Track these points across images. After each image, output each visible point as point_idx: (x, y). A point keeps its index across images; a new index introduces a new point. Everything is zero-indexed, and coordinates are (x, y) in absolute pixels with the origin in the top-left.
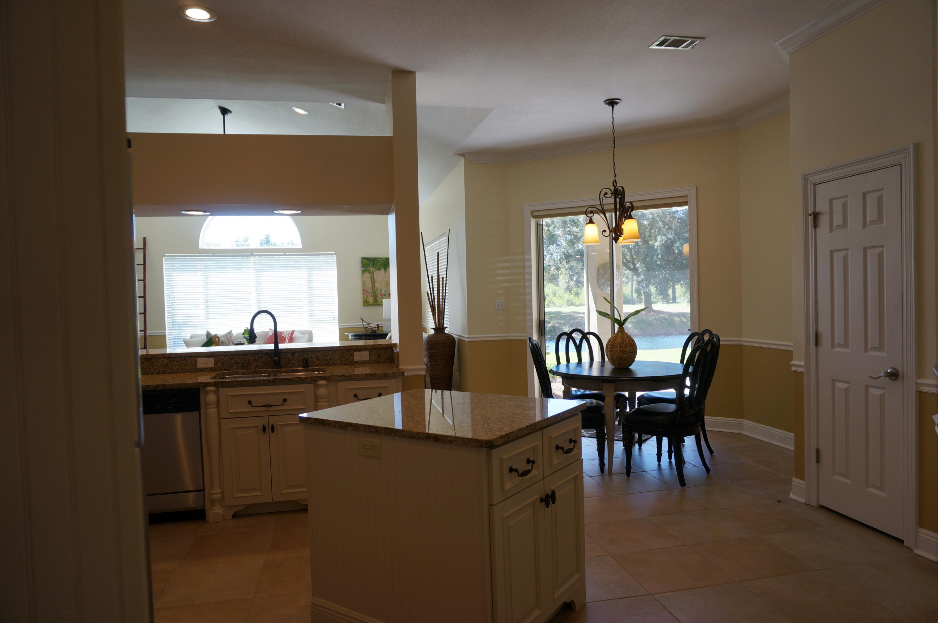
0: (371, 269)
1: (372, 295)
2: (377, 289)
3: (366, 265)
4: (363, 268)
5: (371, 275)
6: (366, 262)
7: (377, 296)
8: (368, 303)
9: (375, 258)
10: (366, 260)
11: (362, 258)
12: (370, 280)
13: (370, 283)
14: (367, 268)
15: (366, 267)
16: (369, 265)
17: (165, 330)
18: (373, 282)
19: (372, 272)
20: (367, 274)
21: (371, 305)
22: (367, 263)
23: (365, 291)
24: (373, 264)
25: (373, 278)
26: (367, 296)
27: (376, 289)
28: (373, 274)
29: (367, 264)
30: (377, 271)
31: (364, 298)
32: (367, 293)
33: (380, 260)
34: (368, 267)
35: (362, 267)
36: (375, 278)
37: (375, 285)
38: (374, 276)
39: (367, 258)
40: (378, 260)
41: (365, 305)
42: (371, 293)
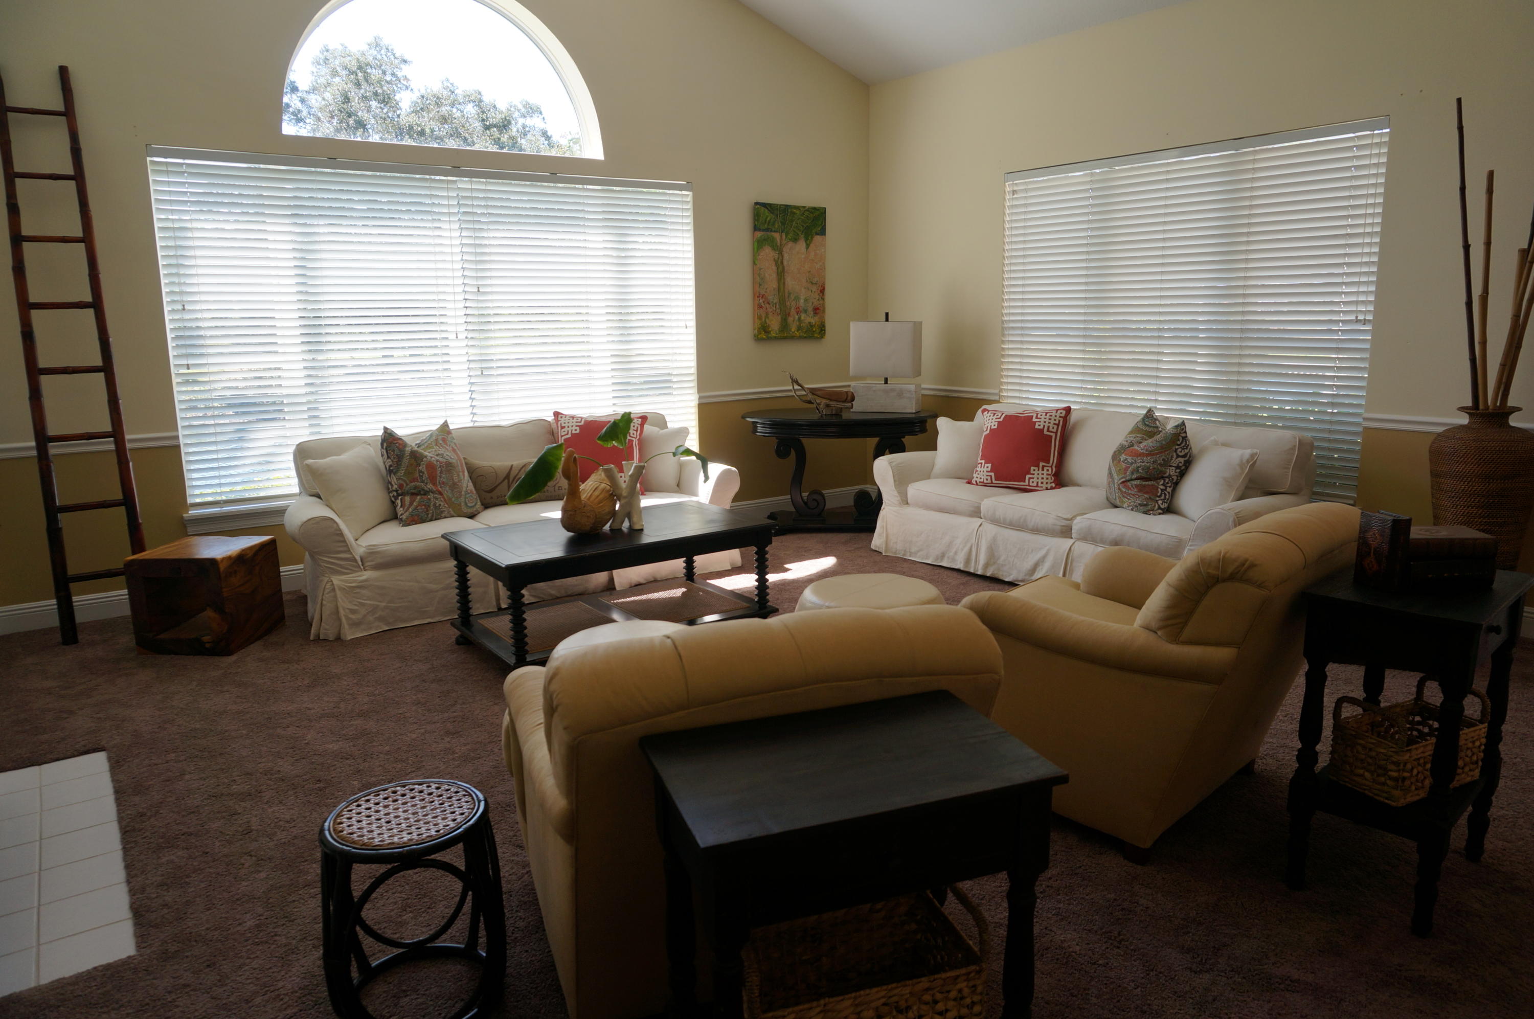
0: (777, 236)
1: (778, 311)
2: (789, 294)
3: (766, 226)
4: (759, 234)
5: (775, 255)
6: (767, 217)
7: (789, 314)
8: (769, 332)
9: (787, 207)
10: (766, 210)
11: (756, 203)
12: (774, 268)
13: (774, 276)
14: (770, 234)
15: (767, 230)
16: (774, 224)
17: (177, 430)
18: (781, 273)
19: (779, 244)
20: (768, 252)
21: (776, 338)
22: (768, 219)
23: (760, 299)
24: (783, 224)
25: (782, 263)
26: (767, 314)
27: (787, 295)
28: (781, 253)
29: (769, 222)
30: (790, 244)
31: (760, 318)
32: (767, 305)
33: (798, 212)
34: (771, 231)
35: (756, 228)
36: (785, 263)
37: (784, 283)
38: (783, 257)
39: (770, 205)
40: (794, 213)
41: (762, 339)
42: (776, 304)
